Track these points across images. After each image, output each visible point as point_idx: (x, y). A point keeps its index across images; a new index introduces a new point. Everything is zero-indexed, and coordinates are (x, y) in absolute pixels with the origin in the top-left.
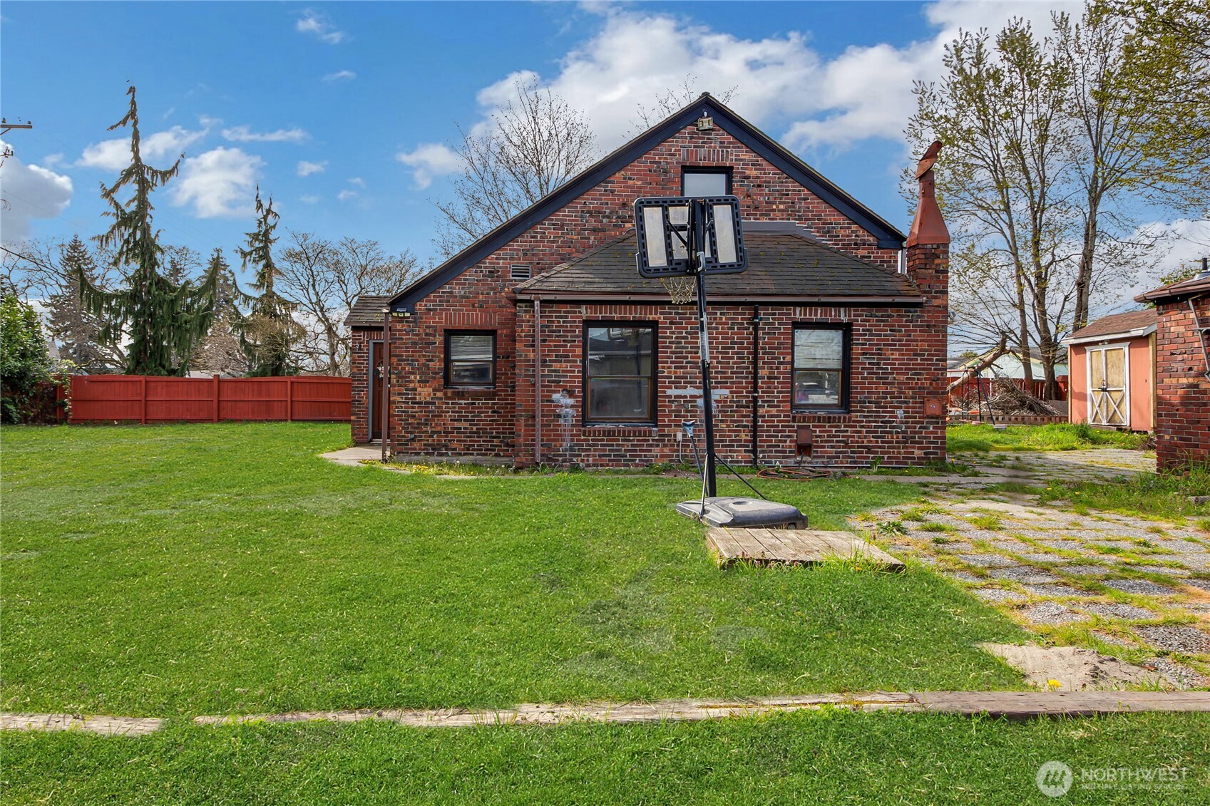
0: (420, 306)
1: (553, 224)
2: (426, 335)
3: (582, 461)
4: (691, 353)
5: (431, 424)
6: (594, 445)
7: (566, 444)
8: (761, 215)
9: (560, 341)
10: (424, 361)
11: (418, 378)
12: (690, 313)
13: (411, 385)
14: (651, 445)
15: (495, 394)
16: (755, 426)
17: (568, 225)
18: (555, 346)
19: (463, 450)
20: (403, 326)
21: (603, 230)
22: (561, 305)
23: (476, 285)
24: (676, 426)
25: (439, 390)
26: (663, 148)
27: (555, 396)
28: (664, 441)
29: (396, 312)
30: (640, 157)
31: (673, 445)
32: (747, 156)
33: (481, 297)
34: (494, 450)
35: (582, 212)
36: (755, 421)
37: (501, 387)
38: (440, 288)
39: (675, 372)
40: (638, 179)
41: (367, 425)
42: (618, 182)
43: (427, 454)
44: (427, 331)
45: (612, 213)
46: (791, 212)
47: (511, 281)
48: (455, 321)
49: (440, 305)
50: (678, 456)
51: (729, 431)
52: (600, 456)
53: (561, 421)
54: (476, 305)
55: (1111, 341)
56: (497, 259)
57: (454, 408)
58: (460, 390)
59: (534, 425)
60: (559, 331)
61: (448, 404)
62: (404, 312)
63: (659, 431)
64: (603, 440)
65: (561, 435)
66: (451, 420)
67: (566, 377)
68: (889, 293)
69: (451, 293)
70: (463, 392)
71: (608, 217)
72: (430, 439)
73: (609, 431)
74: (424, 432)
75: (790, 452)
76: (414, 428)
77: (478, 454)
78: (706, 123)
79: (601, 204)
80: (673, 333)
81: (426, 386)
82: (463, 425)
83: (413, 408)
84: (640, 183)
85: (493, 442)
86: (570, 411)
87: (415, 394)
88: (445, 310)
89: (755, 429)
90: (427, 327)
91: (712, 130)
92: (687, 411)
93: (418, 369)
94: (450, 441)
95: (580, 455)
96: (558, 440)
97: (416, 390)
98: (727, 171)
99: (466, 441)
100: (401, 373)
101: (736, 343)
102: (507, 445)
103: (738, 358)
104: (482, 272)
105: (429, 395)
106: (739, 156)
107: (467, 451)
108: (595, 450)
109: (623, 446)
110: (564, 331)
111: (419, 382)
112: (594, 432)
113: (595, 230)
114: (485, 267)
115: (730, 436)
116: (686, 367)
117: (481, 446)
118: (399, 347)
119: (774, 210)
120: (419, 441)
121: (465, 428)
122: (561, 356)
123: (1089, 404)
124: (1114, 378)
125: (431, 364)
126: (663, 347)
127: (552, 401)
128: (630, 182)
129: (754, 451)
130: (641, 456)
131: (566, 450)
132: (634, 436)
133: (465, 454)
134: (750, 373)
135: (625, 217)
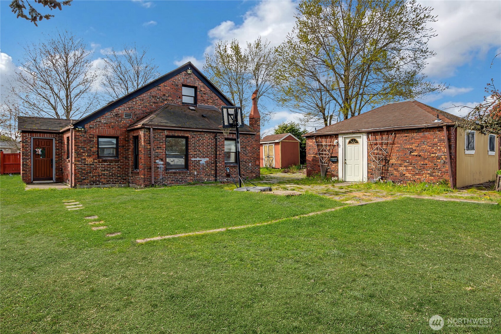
0: (87, 126)
1: (140, 99)
2: (90, 137)
3: (166, 183)
4: (198, 147)
5: (92, 173)
6: (170, 177)
7: (161, 177)
8: (205, 103)
9: (158, 142)
10: (89, 148)
11: (86, 154)
12: (198, 134)
13: (83, 158)
14: (187, 176)
15: (119, 161)
16: (216, 169)
17: (145, 100)
18: (157, 144)
19: (106, 182)
20: (79, 134)
21: (157, 103)
22: (158, 130)
23: (111, 119)
24: (194, 170)
25: (96, 159)
26: (176, 77)
27: (157, 161)
28: (191, 175)
29: (77, 128)
30: (169, 79)
31: (193, 176)
32: (202, 84)
33: (112, 124)
34: (119, 182)
35: (150, 96)
36: (216, 168)
37: (121, 158)
38: (95, 119)
39: (194, 153)
40: (169, 87)
41: (31, 175)
42: (162, 87)
43: (91, 184)
44: (90, 136)
45: (160, 97)
46: (213, 103)
47: (125, 118)
48: (102, 132)
49: (95, 126)
50: (195, 179)
51: (209, 171)
52: (172, 181)
53: (159, 170)
54: (111, 127)
55: (270, 143)
56: (119, 110)
57: (102, 166)
58: (104, 159)
59: (151, 171)
60: (158, 139)
61: (100, 164)
62: (81, 128)
63: (190, 172)
64: (172, 175)
65: (159, 174)
66: (101, 171)
67: (160, 154)
68: (247, 131)
69: (100, 121)
70: (106, 160)
71: (159, 99)
72: (92, 179)
73: (175, 172)
74: (89, 176)
75: (225, 176)
76: (85, 174)
77: (112, 183)
78: (189, 71)
79: (157, 94)
80: (193, 140)
81: (90, 158)
82: (106, 172)
83: (85, 166)
84: (169, 88)
85: (118, 178)
86: (162, 166)
87: (85, 161)
88: (97, 128)
89: (216, 170)
90: (90, 134)
91: (191, 74)
92: (197, 165)
93: (86, 151)
94: (100, 179)
95: (165, 181)
96: (158, 176)
97: (85, 159)
98: (196, 88)
99: (107, 179)
100: (79, 153)
101: (210, 144)
102: (124, 179)
103: (211, 149)
104: (113, 114)
105: (91, 161)
106: (199, 84)
107: (108, 182)
108: (170, 179)
109: (179, 177)
110: (160, 139)
111: (87, 156)
112: (169, 173)
113: (154, 103)
114: (114, 113)
115: (209, 173)
116: (197, 151)
117: (113, 180)
118: (78, 142)
119: (209, 102)
120: (87, 179)
121: (107, 174)
122: (159, 147)
123: (264, 161)
124: (270, 154)
125: (92, 149)
126: (190, 145)
127: (156, 163)
128: (166, 87)
129: (216, 177)
130: (184, 180)
131: (161, 179)
132: (182, 173)
133: (107, 184)
134: (214, 153)
135: (164, 99)
